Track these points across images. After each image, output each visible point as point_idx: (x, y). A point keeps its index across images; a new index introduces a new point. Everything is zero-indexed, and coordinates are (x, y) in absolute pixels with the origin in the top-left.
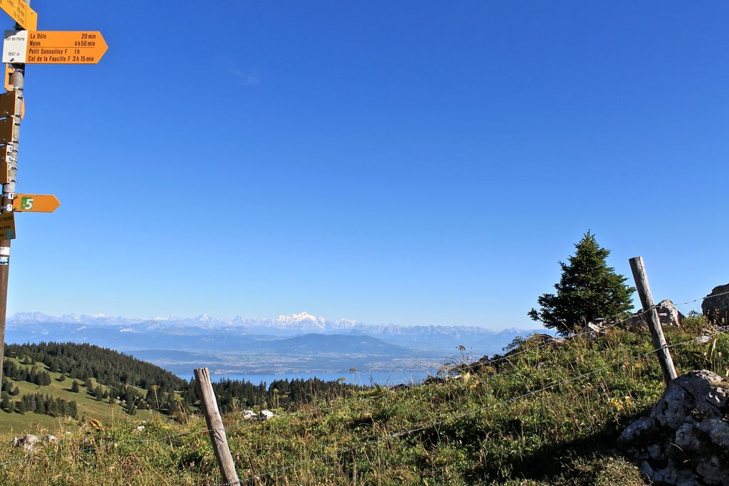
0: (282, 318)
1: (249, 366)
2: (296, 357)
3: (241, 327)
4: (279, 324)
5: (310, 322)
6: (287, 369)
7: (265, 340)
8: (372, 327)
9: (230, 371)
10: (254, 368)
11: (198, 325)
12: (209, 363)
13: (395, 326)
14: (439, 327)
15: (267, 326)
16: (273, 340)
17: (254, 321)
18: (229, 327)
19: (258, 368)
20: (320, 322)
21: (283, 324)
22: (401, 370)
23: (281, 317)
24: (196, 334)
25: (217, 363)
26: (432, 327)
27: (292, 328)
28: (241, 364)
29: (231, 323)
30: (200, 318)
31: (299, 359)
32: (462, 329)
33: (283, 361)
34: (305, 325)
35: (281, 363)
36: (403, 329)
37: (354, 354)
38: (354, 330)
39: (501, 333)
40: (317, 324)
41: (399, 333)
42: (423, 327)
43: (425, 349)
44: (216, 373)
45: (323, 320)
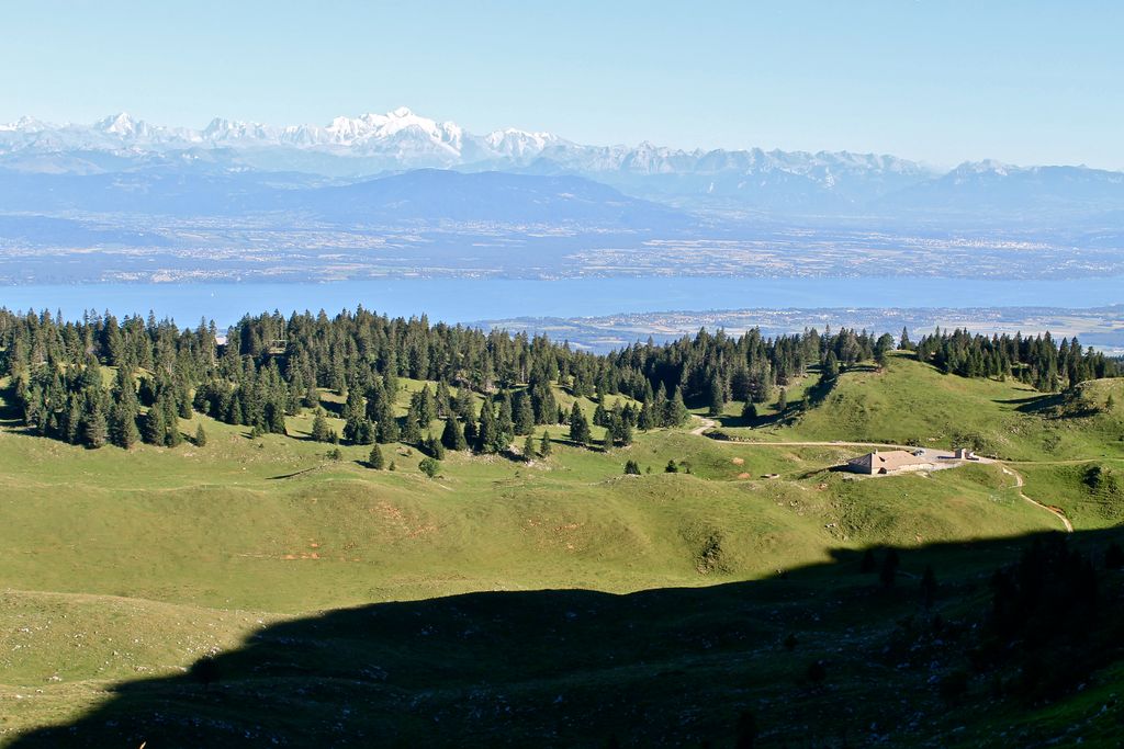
0: (341, 125)
1: (248, 258)
2: (378, 235)
3: (225, 151)
4: (332, 141)
5: (418, 136)
6: (354, 267)
7: (293, 186)
8: (590, 151)
9: (196, 273)
10: (263, 266)
11: (104, 145)
12: (136, 251)
13: (655, 150)
14: (779, 154)
15: (299, 146)
16: (316, 185)
17: (262, 135)
18: (191, 151)
19: (273, 265)
20: (446, 137)
21: (343, 142)
22: (667, 270)
23: (337, 121)
24: (98, 170)
25: (159, 250)
26: (758, 153)
27: (370, 153)
28: (227, 252)
29: (197, 139)
30: (108, 123)
31: (388, 241)
32: (843, 159)
33: (343, 245)
34: (403, 145)
35: (337, 250)
36: (679, 159)
37: (540, 226)
38: (540, 161)
39: (953, 175)
40: (438, 140)
41: (666, 168)
42: (733, 153)
43: (737, 216)
44: (157, 279)
45: (455, 131)
